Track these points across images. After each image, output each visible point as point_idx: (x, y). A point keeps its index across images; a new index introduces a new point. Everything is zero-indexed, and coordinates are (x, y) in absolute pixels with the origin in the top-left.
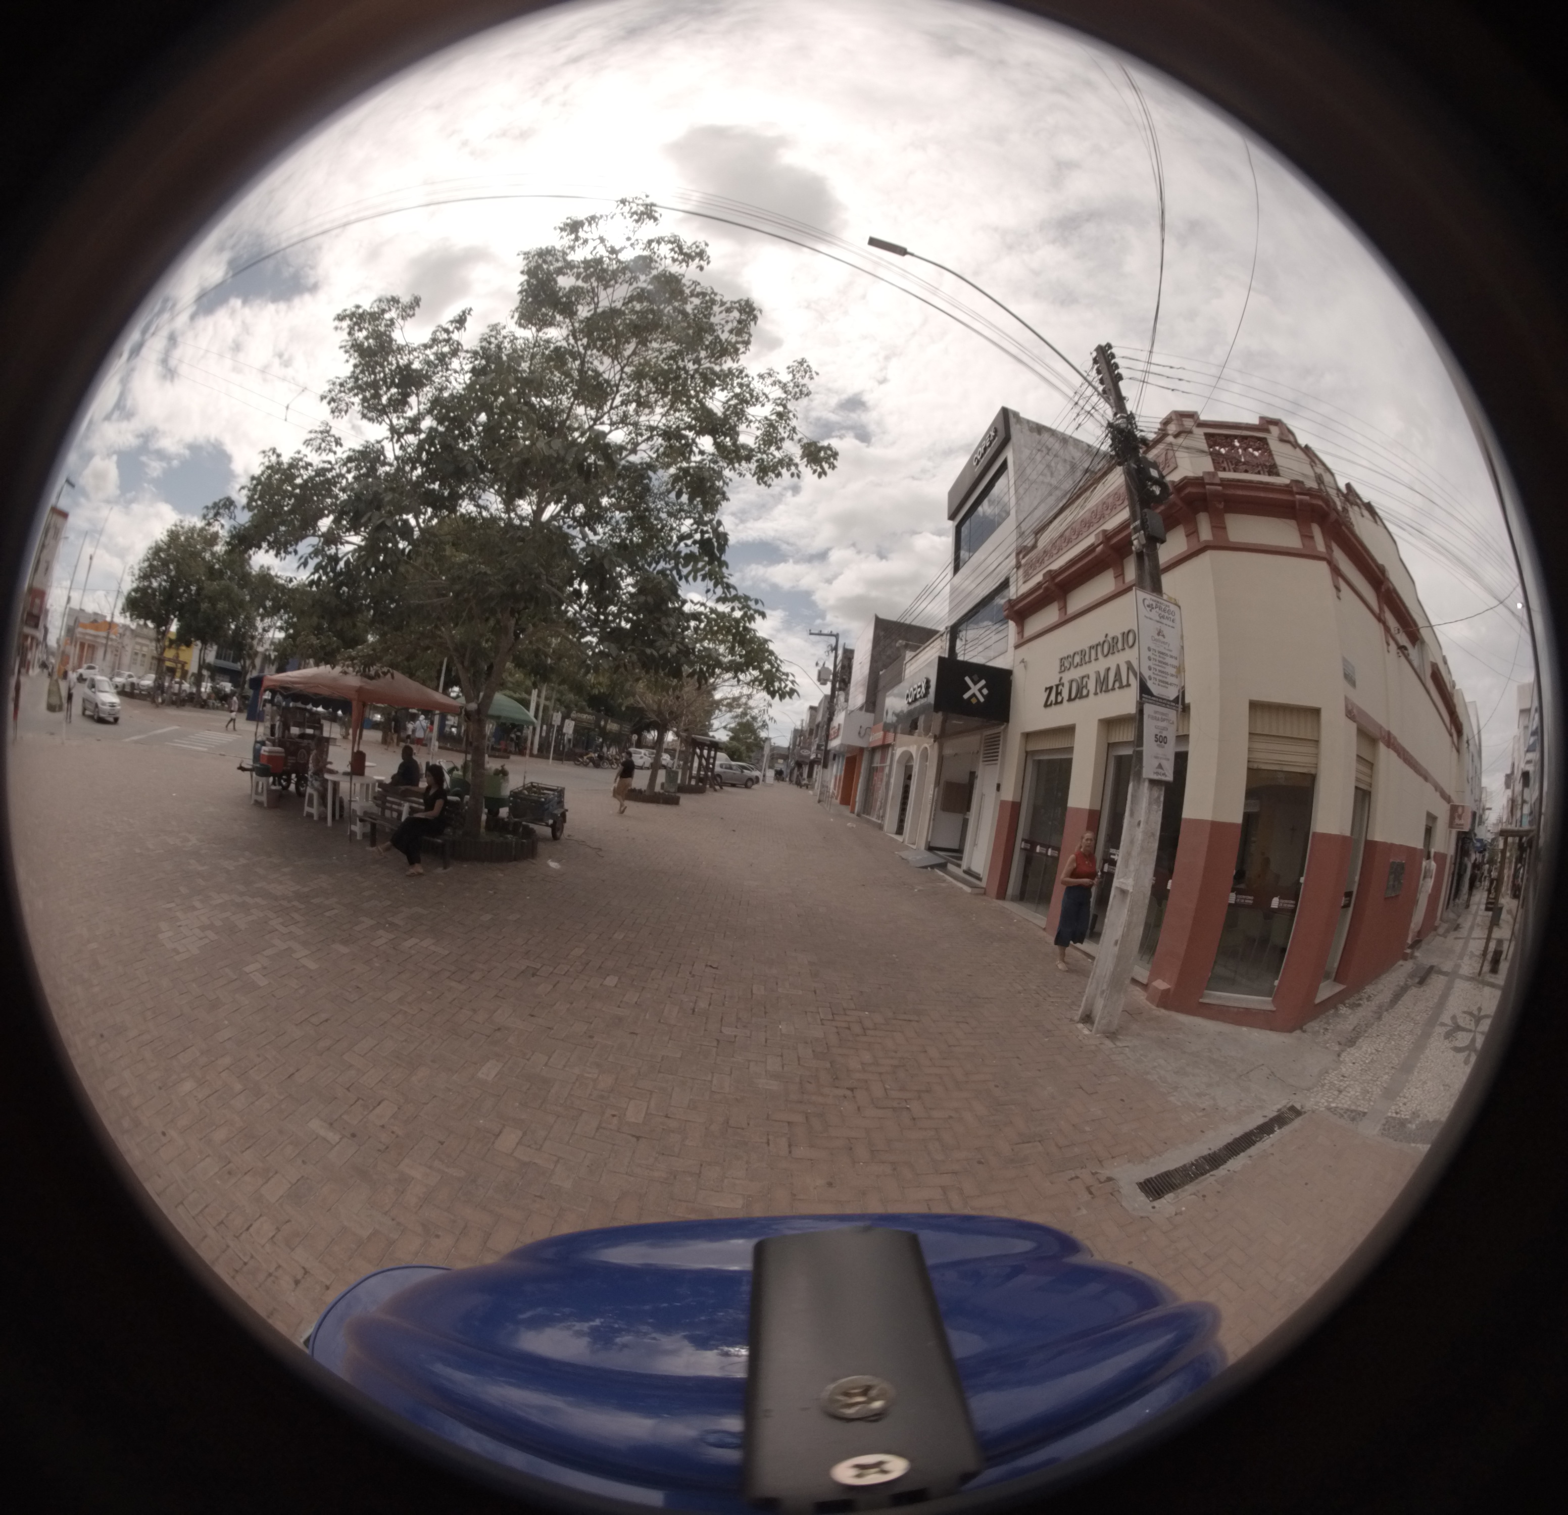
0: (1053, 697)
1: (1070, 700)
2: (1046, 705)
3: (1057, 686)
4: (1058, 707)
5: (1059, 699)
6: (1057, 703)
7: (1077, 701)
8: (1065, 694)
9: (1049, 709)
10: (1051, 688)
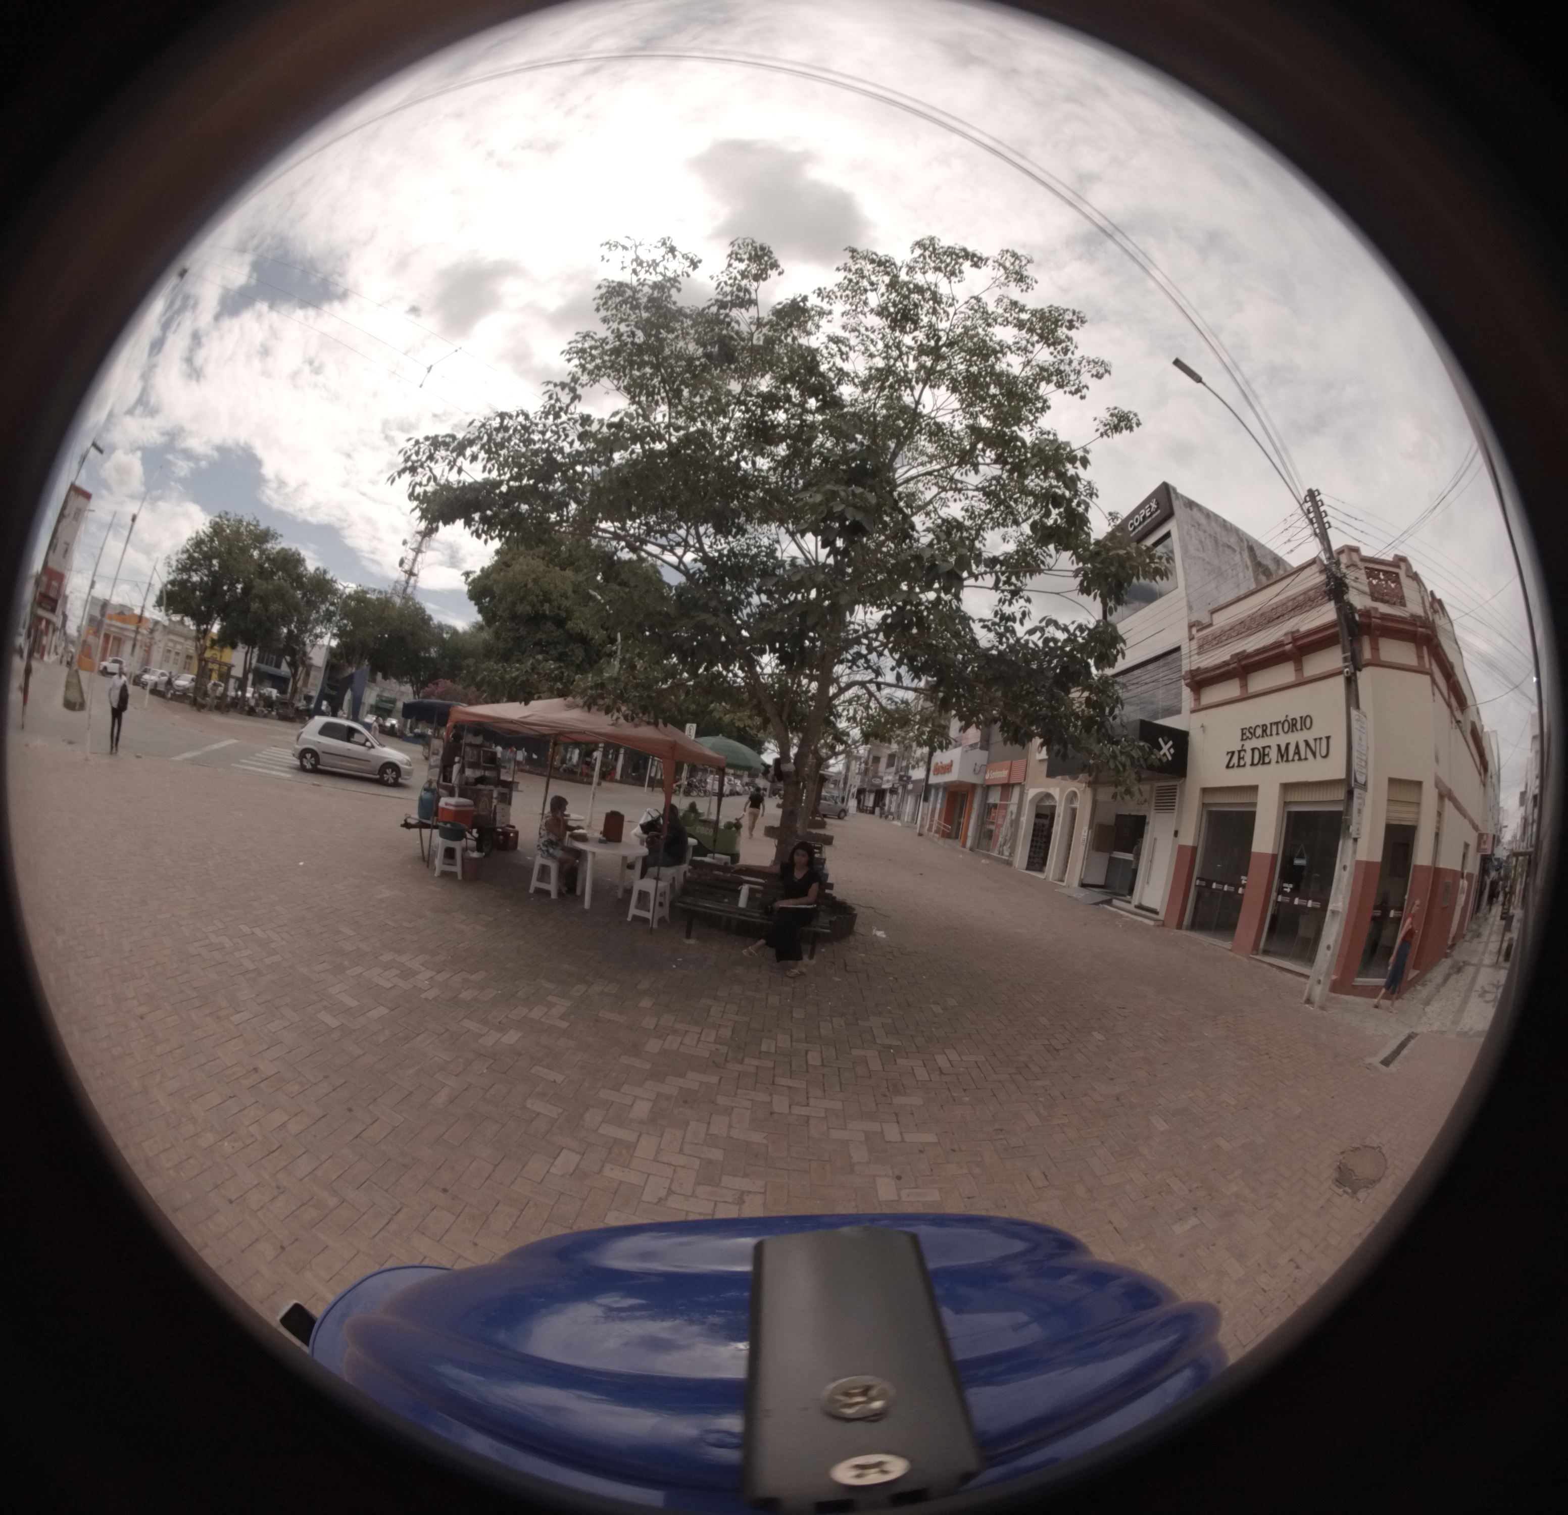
0: (1235, 760)
1: (1252, 764)
2: (1228, 767)
3: (1239, 752)
4: (1241, 769)
5: (1242, 763)
6: (1239, 766)
7: (1260, 766)
8: (1248, 759)
9: (1231, 770)
10: (1233, 753)
